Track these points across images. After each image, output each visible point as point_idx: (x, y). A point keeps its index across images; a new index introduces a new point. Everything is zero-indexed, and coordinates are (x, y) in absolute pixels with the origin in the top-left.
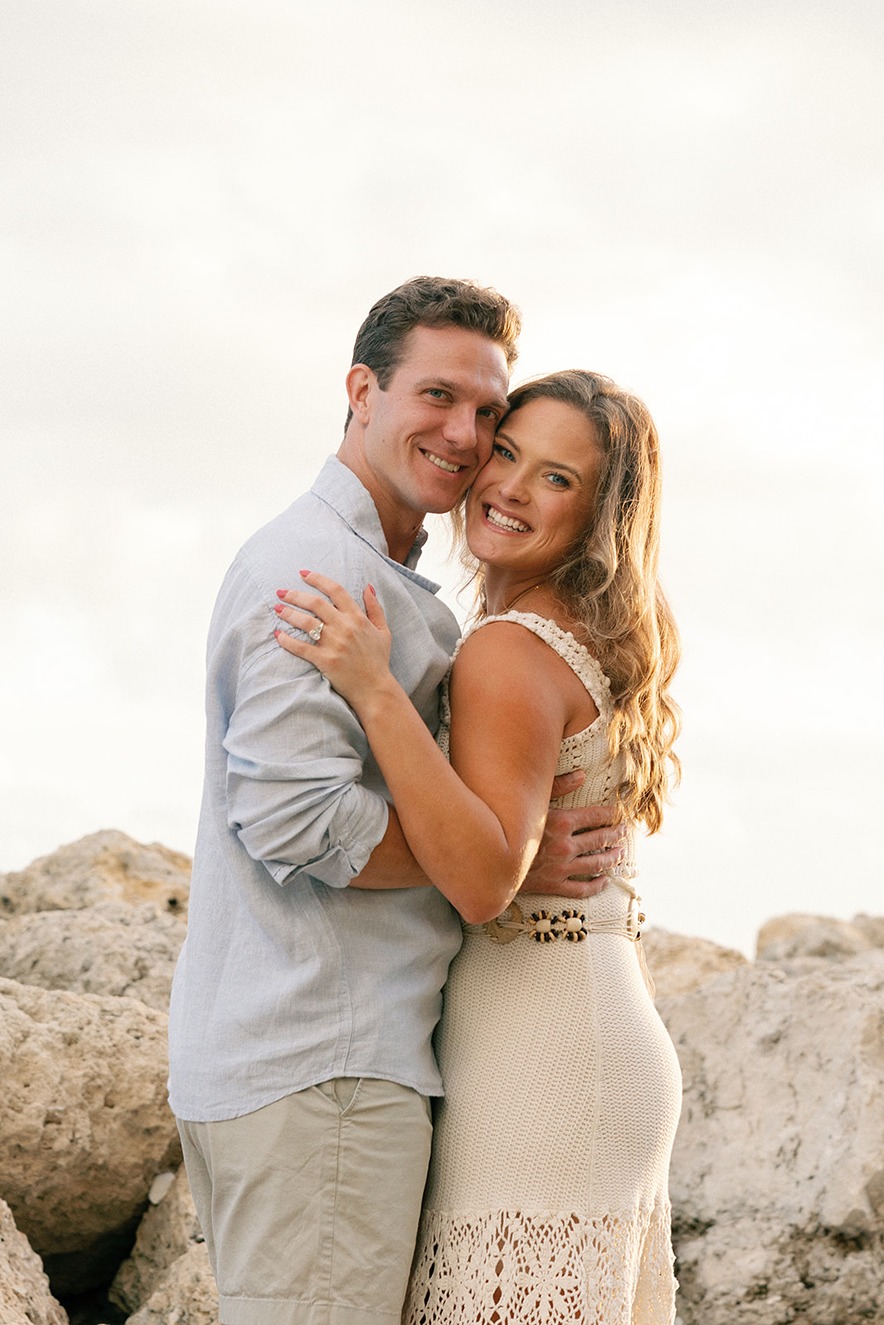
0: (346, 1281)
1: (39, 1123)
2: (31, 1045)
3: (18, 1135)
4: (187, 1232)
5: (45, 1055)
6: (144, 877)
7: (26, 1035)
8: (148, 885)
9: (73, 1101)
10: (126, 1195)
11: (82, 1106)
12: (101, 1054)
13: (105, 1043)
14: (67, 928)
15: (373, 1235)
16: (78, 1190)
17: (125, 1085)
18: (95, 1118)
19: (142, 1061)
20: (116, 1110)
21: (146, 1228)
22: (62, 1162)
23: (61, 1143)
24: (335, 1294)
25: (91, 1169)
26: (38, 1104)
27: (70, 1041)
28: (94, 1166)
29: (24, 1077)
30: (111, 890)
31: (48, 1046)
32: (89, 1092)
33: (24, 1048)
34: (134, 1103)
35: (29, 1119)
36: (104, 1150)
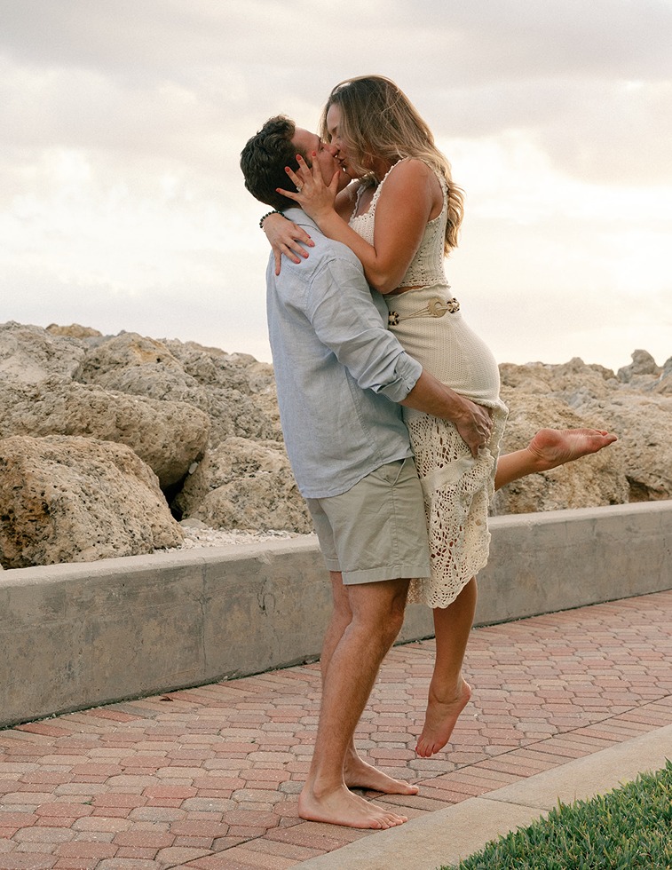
0: (406, 556)
1: (161, 448)
2: (157, 420)
3: (154, 453)
4: (208, 484)
5: (162, 424)
6: (147, 350)
7: (156, 417)
8: (149, 353)
9: (171, 440)
10: (182, 471)
11: (173, 441)
12: (180, 423)
13: (181, 419)
14: (140, 373)
15: (413, 533)
16: (167, 470)
17: (187, 433)
18: (177, 445)
19: (192, 425)
20: (184, 442)
21: (188, 482)
22: (167, 461)
23: (167, 455)
24: (402, 562)
25: (174, 463)
26: (161, 441)
27: (169, 418)
28: (176, 462)
29: (156, 432)
30: (137, 356)
31: (163, 421)
32: (176, 436)
33: (155, 421)
34: (190, 440)
35: (158, 447)
36: (179, 456)
